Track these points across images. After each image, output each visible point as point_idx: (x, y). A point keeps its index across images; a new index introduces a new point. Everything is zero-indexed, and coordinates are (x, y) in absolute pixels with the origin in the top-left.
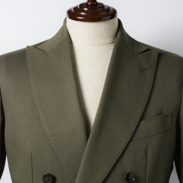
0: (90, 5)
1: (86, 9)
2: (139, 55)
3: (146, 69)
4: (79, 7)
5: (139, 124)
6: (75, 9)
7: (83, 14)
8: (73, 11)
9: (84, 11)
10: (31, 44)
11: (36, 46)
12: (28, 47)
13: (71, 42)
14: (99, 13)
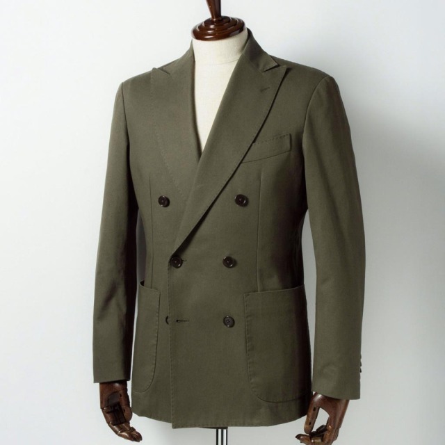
0: (216, 22)
1: (212, 26)
2: (263, 74)
3: (269, 88)
4: (203, 24)
5: (251, 145)
6: (200, 27)
7: (210, 32)
8: (198, 30)
9: (211, 29)
10: (157, 66)
11: (161, 69)
12: (154, 69)
13: (194, 61)
14: (226, 29)
